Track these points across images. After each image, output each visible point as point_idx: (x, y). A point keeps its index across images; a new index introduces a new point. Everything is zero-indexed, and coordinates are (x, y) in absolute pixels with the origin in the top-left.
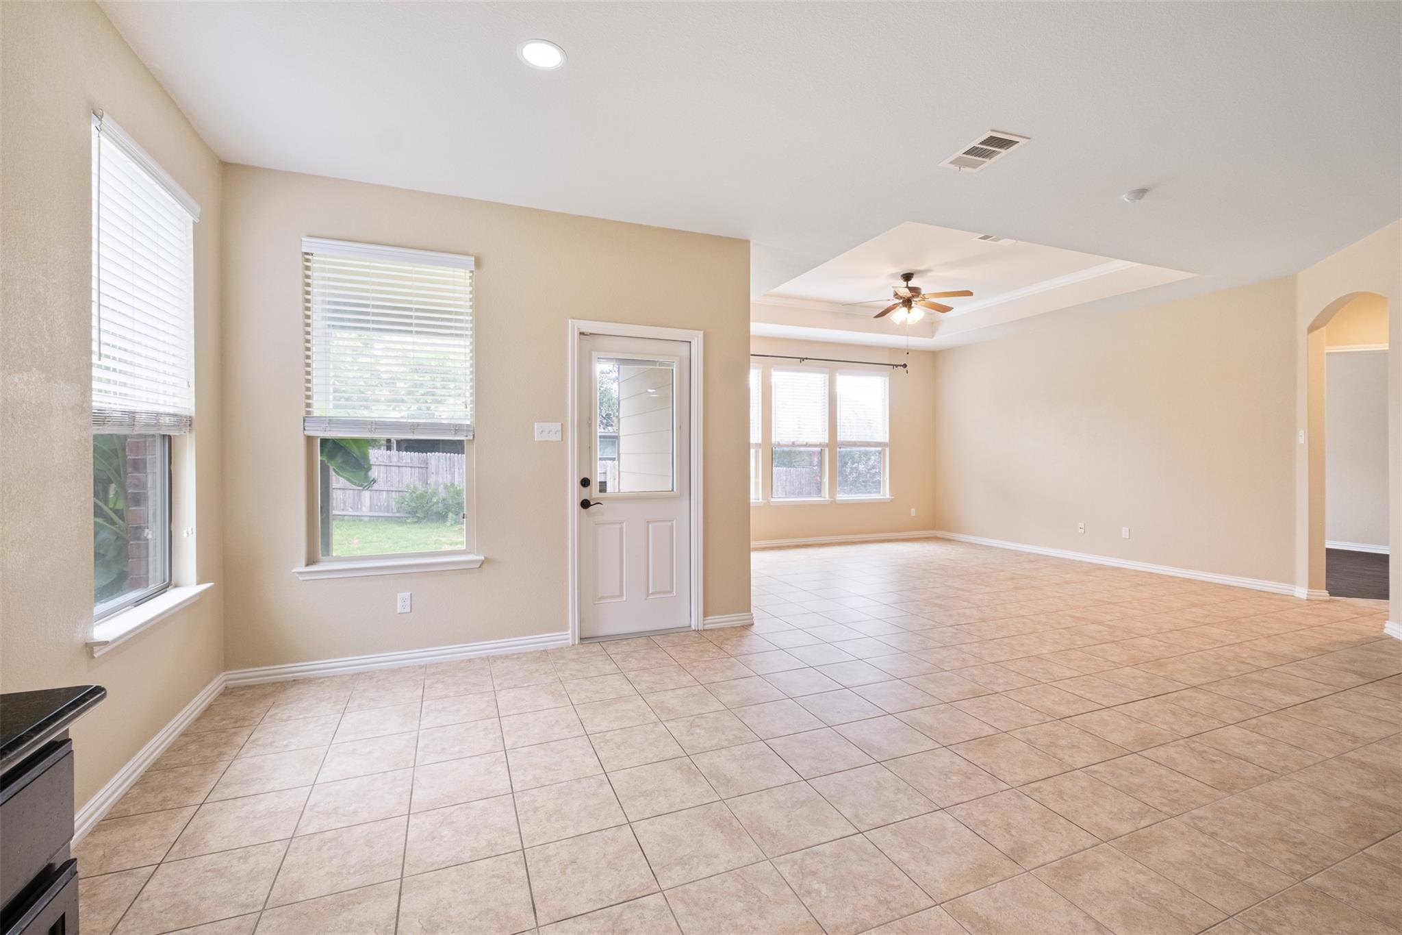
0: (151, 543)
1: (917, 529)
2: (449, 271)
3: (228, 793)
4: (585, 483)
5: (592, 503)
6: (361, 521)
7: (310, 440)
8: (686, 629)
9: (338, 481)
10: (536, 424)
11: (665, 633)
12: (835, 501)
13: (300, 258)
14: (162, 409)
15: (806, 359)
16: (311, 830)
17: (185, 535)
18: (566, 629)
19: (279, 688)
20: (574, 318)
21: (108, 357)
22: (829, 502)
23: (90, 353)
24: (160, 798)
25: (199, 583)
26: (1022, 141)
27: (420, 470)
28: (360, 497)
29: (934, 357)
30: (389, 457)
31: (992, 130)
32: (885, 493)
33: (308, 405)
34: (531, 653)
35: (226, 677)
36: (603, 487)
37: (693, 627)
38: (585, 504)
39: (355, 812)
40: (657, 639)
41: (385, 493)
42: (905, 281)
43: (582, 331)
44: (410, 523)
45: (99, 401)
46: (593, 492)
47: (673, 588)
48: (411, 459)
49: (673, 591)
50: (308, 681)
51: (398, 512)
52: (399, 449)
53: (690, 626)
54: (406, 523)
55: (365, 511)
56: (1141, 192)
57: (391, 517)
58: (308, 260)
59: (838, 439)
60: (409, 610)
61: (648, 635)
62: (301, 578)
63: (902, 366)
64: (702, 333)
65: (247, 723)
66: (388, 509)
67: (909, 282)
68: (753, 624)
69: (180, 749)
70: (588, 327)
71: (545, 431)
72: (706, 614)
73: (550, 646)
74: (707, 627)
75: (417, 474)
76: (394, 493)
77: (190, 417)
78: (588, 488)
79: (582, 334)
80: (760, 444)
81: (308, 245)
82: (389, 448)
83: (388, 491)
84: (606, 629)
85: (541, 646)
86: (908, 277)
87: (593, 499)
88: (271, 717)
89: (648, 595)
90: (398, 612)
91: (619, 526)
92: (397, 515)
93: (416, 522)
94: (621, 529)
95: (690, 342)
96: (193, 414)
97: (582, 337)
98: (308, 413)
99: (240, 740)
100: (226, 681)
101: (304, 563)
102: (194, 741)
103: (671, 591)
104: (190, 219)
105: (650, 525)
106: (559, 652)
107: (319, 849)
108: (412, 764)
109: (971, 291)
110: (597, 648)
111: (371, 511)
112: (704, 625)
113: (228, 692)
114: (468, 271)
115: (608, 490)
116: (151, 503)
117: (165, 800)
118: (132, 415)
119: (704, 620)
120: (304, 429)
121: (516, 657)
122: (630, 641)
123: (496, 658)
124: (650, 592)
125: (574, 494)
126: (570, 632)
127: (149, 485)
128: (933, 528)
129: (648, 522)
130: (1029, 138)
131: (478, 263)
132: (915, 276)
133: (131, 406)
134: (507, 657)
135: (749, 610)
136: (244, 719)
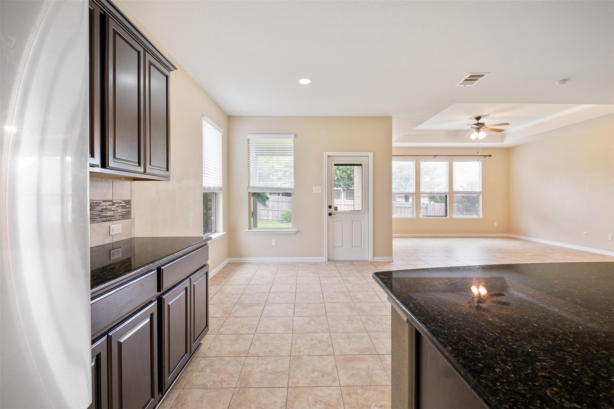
0: (213, 221)
1: (497, 233)
2: (287, 140)
3: (229, 283)
4: (330, 207)
5: (332, 214)
6: (269, 221)
7: (249, 193)
8: (367, 261)
9: (259, 206)
10: (313, 187)
11: (358, 261)
12: (452, 218)
13: (247, 140)
14: (215, 186)
15: (437, 155)
16: (247, 292)
17: (220, 219)
18: (323, 256)
19: (241, 264)
20: (326, 151)
21: (206, 174)
22: (449, 218)
23: (203, 173)
24: (215, 282)
25: (223, 232)
26: (486, 75)
27: (289, 203)
28: (269, 213)
29: (508, 150)
30: (278, 198)
31: (470, 73)
32: (481, 215)
33: (249, 183)
34: (311, 262)
35: (229, 260)
36: (336, 209)
37: (369, 261)
38: (330, 214)
39: (257, 291)
40: (355, 263)
41: (277, 211)
42: (477, 120)
43: (329, 155)
44: (285, 223)
45: (205, 185)
46: (332, 210)
47: (362, 245)
48: (286, 199)
49: (362, 247)
50: (249, 263)
51: (281, 218)
52: (282, 196)
53: (368, 260)
54: (284, 223)
55: (270, 218)
56: (564, 81)
57: (279, 220)
58: (249, 141)
59: (454, 190)
60: (275, 245)
61: (352, 262)
62: (247, 233)
63: (489, 156)
64: (372, 153)
65: (234, 271)
66: (278, 217)
67: (479, 121)
68: (393, 262)
69: (219, 274)
70: (330, 154)
71: (316, 190)
72: (374, 256)
73: (318, 261)
74: (374, 261)
75: (287, 204)
76: (280, 212)
77: (221, 187)
78: (331, 209)
79: (329, 156)
80: (415, 193)
81: (249, 136)
82: (279, 195)
83: (278, 211)
84: (338, 258)
85: (315, 261)
86: (478, 118)
87: (332, 213)
88: (239, 270)
89: (352, 247)
90: (273, 245)
91: (342, 222)
92: (281, 219)
93: (287, 222)
94: (343, 223)
95: (368, 156)
96: (222, 187)
97: (329, 157)
98: (249, 185)
99: (232, 274)
100: (229, 261)
101: (248, 229)
102: (222, 273)
103: (361, 247)
104: (221, 134)
105: (353, 223)
106: (320, 263)
107: (248, 296)
108: (272, 284)
109: (508, 123)
110: (333, 263)
111: (272, 218)
112: (373, 260)
113: (229, 263)
114: (293, 139)
115: (338, 210)
116: (213, 210)
117: (216, 283)
118: (210, 187)
119: (373, 258)
120: (248, 190)
121: (307, 263)
122: (345, 262)
123: (300, 263)
124: (353, 246)
125: (326, 211)
126: (324, 257)
127: (213, 205)
128: (508, 232)
129: (352, 221)
130: (489, 73)
131: (295, 136)
132: (482, 118)
133: (209, 185)
134: (304, 263)
135: (392, 256)
136: (233, 270)
